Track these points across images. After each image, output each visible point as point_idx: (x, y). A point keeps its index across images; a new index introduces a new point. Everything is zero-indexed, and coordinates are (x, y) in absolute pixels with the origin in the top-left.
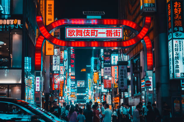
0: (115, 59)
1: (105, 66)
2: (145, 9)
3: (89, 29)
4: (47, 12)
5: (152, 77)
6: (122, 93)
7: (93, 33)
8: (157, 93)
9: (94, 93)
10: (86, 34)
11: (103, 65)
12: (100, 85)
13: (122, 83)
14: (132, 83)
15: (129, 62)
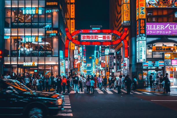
0: (107, 51)
1: (102, 55)
2: (124, 24)
3: (93, 35)
4: (71, 26)
5: (127, 61)
6: (111, 70)
7: (95, 38)
8: (130, 70)
9: (96, 70)
10: (92, 38)
11: (100, 55)
12: (99, 66)
13: (111, 64)
14: (116, 64)
15: (115, 53)
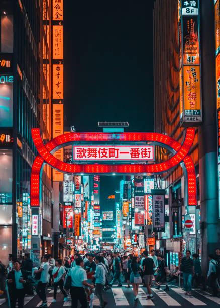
0: (149, 185)
1: (136, 194)
2: (186, 118)
3: (106, 148)
4: (54, 121)
5: (194, 215)
6: (159, 233)
7: (112, 153)
9: (123, 230)
10: (101, 155)
12: (130, 220)
13: (157, 219)
14: (170, 219)
15: (168, 190)
